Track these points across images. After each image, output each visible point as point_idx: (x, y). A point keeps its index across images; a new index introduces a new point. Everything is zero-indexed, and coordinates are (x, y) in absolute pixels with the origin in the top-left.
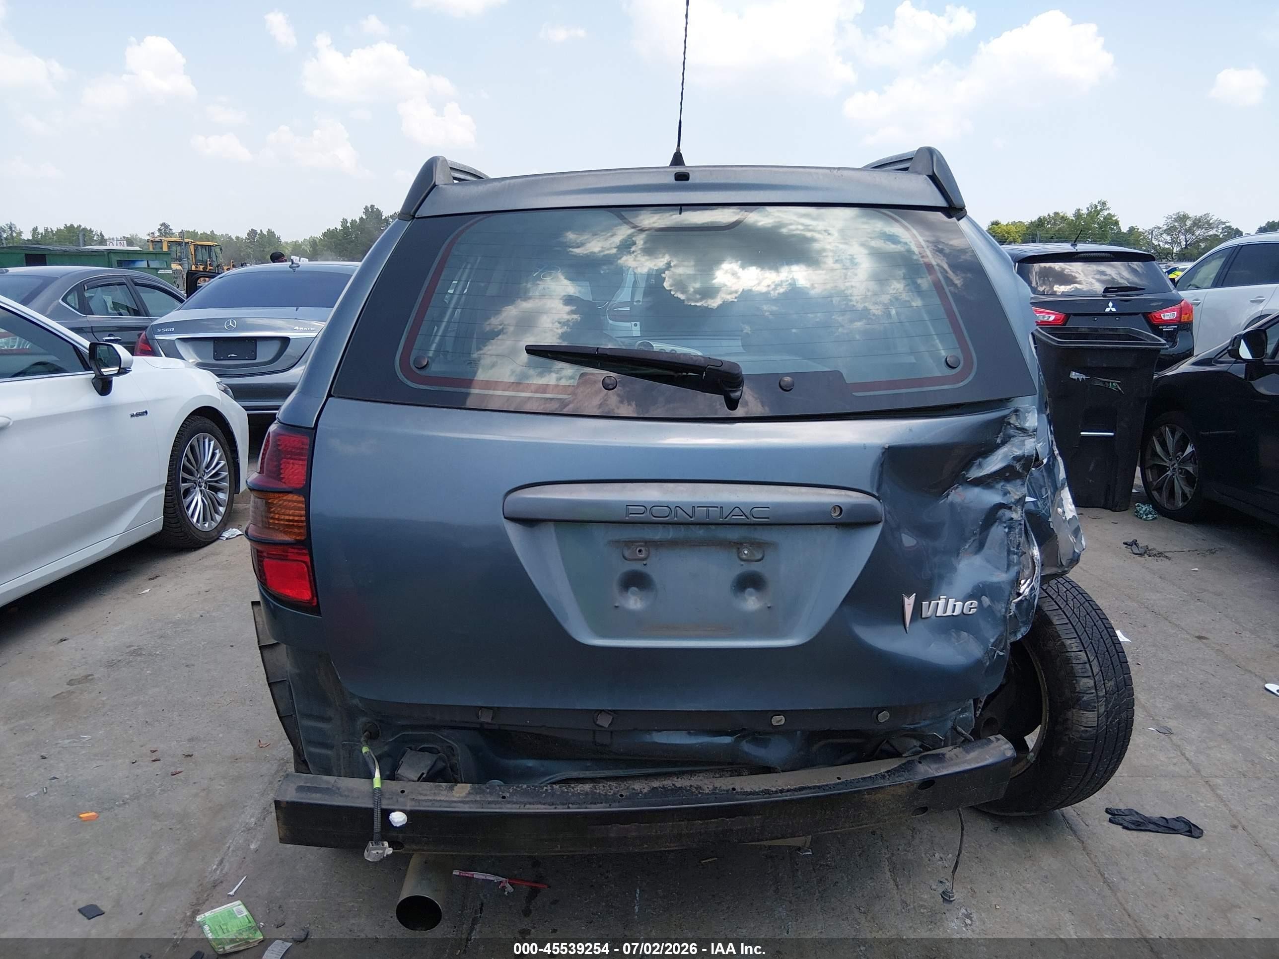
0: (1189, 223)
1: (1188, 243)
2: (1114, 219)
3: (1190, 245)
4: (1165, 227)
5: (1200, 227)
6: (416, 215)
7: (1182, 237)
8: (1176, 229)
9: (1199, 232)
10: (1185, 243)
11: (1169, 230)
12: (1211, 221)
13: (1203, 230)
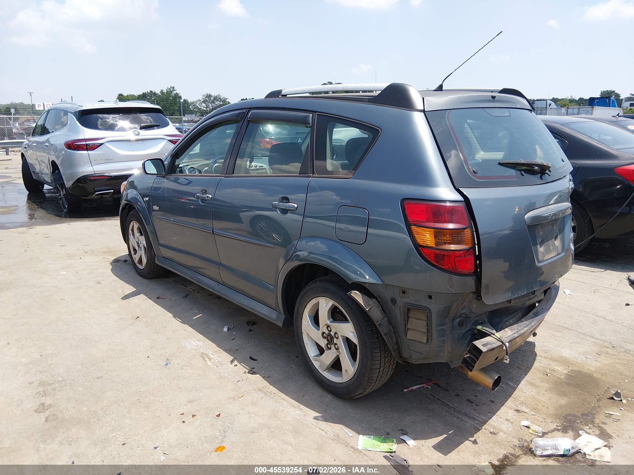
0: (212, 98)
2: (179, 95)
3: (214, 108)
4: (202, 100)
5: (217, 101)
6: (425, 110)
7: (210, 105)
8: (207, 101)
9: (217, 103)
10: (212, 108)
11: (204, 102)
12: (221, 98)
13: (219, 102)
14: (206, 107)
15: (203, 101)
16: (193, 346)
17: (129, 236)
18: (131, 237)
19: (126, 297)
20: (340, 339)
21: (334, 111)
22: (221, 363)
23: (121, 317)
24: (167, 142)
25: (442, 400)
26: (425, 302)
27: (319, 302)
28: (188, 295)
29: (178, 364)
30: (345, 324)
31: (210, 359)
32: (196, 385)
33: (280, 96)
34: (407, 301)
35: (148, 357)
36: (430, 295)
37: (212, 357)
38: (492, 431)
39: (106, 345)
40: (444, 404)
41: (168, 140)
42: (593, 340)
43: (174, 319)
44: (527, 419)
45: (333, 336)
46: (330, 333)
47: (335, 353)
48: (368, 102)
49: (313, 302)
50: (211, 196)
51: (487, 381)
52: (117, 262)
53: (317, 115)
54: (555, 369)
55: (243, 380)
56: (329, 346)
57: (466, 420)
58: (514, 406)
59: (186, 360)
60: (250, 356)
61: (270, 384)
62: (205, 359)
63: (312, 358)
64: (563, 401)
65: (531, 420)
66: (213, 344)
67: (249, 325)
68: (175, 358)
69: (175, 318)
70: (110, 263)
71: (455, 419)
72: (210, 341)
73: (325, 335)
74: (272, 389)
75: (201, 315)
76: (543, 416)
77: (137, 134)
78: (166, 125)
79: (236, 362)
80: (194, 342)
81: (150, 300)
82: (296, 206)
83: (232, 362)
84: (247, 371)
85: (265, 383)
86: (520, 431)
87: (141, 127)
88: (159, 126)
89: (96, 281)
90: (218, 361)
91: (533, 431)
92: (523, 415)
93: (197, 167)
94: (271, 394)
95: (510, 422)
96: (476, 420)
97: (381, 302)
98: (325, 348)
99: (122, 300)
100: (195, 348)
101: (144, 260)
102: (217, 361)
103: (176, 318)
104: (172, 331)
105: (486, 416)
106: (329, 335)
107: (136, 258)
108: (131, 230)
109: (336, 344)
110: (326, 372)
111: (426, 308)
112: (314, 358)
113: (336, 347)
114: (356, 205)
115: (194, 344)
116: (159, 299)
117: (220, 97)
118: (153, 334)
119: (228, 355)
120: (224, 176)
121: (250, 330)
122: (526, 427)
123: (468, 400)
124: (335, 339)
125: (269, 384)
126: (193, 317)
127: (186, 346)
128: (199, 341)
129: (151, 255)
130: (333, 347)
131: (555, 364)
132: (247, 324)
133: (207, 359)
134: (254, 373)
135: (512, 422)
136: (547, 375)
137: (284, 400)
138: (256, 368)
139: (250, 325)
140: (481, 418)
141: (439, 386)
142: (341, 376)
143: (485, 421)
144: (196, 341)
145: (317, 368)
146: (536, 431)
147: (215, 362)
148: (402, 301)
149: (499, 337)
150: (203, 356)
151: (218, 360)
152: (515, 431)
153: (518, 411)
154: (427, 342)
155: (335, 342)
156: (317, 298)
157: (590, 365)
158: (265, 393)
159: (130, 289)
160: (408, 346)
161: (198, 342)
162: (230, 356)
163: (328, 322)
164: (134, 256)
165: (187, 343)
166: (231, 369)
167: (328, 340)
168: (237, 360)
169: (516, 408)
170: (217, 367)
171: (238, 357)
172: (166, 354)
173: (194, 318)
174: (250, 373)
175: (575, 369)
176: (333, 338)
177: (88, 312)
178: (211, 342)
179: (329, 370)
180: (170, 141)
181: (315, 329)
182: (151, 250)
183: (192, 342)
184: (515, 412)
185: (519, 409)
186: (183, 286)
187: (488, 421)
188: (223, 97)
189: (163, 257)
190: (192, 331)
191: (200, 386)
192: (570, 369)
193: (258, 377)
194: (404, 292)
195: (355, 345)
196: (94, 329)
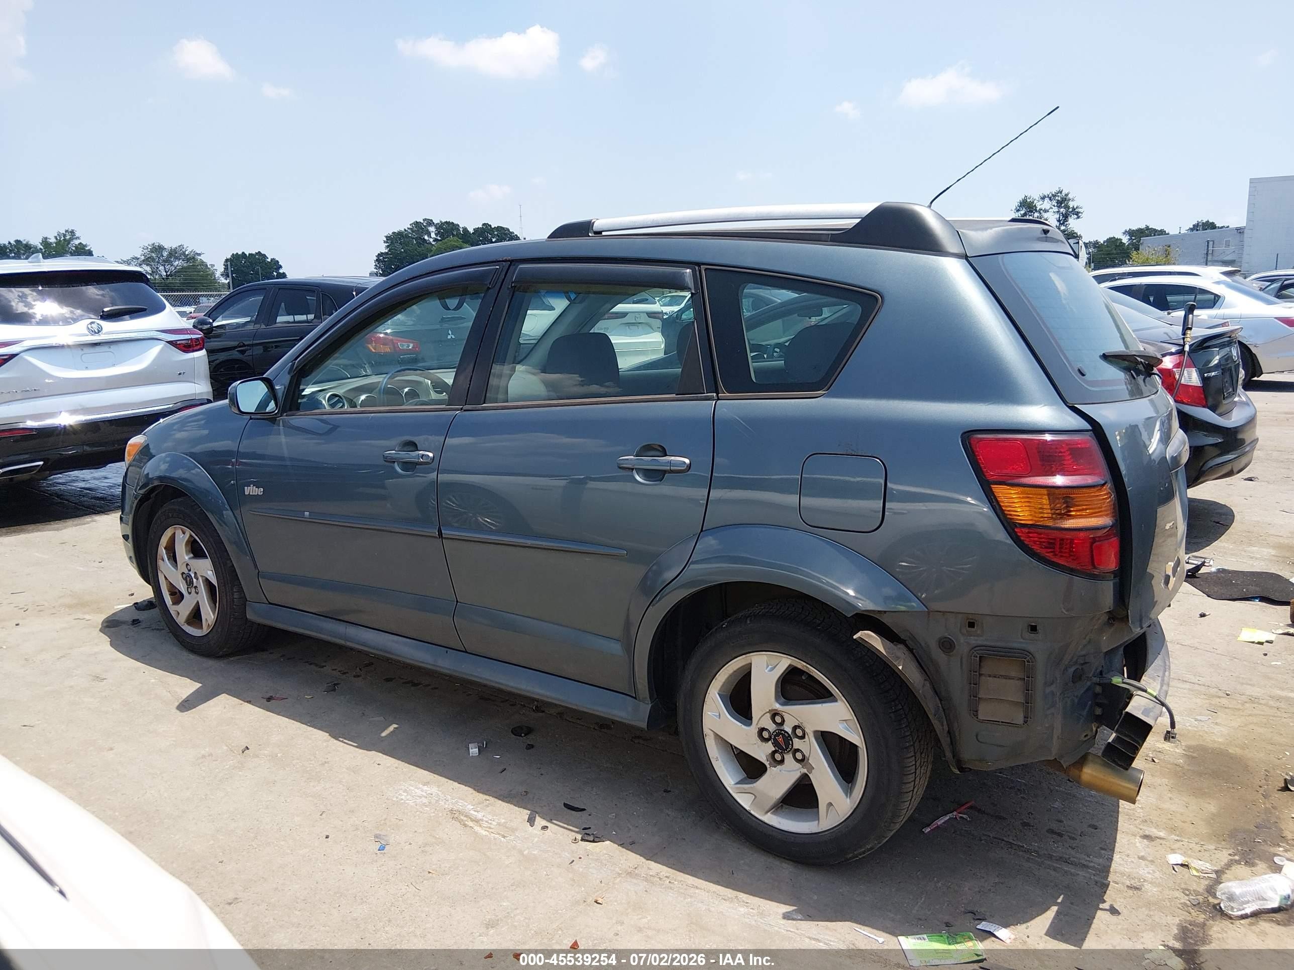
0: (165, 254)
1: (168, 273)
2: (87, 249)
3: (171, 275)
4: (143, 258)
5: (177, 258)
6: (968, 255)
7: (161, 268)
8: (153, 260)
9: (177, 263)
10: (165, 274)
11: (147, 261)
12: (187, 253)
13: (181, 261)
14: (150, 272)
15: (143, 261)
16: (420, 797)
17: (160, 562)
18: (165, 567)
19: (186, 705)
20: (811, 739)
21: (750, 262)
22: (507, 828)
23: (203, 752)
24: (165, 345)
25: (1005, 839)
26: (1019, 640)
27: (751, 664)
28: (335, 684)
29: (410, 844)
30: (824, 705)
31: (477, 821)
32: (479, 885)
33: (590, 234)
34: (980, 643)
35: (327, 837)
36: (1033, 624)
37: (479, 816)
38: (1128, 883)
39: (202, 821)
40: (1013, 846)
41: (168, 342)
42: (1187, 686)
43: (335, 741)
44: (1172, 849)
45: (790, 733)
46: (782, 728)
47: (798, 770)
48: (831, 241)
49: (737, 664)
50: (431, 455)
51: (1124, 787)
52: (117, 627)
53: (706, 269)
54: (1159, 748)
55: (580, 858)
56: (778, 757)
57: (1073, 871)
58: (1135, 829)
59: (421, 831)
60: (564, 804)
61: (645, 858)
62: (466, 823)
63: (731, 788)
64: (1211, 807)
65: (1180, 851)
66: (464, 786)
67: (521, 736)
68: (392, 831)
69: (337, 739)
70: (99, 629)
71: (1052, 873)
72: (452, 782)
73: (765, 735)
74: (656, 868)
75: (395, 726)
76: (1197, 840)
77: (97, 331)
78: (160, 308)
79: (540, 822)
80: (418, 789)
81: (249, 705)
82: (687, 461)
83: (531, 821)
84: (579, 837)
85: (632, 859)
86: (1175, 875)
87: (104, 314)
88: (144, 310)
89: (90, 675)
90: (499, 824)
91: (1197, 870)
92: (1161, 844)
93: (344, 393)
94: (660, 879)
95: (1147, 860)
96: (1087, 867)
97: (914, 651)
98: (767, 764)
99: (182, 711)
100: (425, 800)
101: (209, 615)
102: (494, 823)
103: (340, 739)
104: (347, 769)
105: (1100, 856)
106: (780, 732)
107: (181, 612)
108: (165, 548)
109: (798, 750)
110: (772, 813)
111: (1026, 653)
112: (737, 788)
113: (799, 756)
114: (850, 452)
115: (419, 792)
116: (272, 701)
117: (184, 250)
118: (305, 782)
119: (512, 806)
120: (462, 409)
121: (530, 747)
122: (1182, 865)
123: (1051, 831)
124: (796, 740)
125: (644, 860)
126: (382, 732)
127: (402, 799)
128: (426, 784)
129: (233, 601)
130: (789, 758)
131: (1153, 739)
132: (512, 732)
133: (470, 824)
134: (596, 840)
135: (1152, 861)
136: (1154, 761)
137: (697, 887)
138: (592, 827)
139: (523, 735)
140: (1094, 863)
141: (979, 811)
142: (817, 817)
143: (1104, 866)
144: (421, 786)
145: (748, 808)
146: (1202, 870)
147: (492, 827)
148: (965, 642)
149: (1155, 694)
150: (455, 815)
151: (497, 821)
152: (1167, 876)
153: (1146, 837)
154: (1025, 722)
155: (796, 746)
156: (748, 655)
157: (1212, 733)
158: (646, 880)
159: (187, 687)
160: (977, 736)
161: (425, 788)
162: (517, 808)
163: (777, 706)
164: (172, 609)
165: (401, 792)
166: (539, 838)
167: (776, 744)
168: (539, 816)
169: (1141, 833)
170: (504, 837)
171: (538, 810)
172: (366, 824)
173: (384, 734)
174: (588, 841)
175: (1193, 743)
176: (791, 738)
177: (111, 749)
178: (456, 784)
179: (776, 809)
180: (170, 343)
181: (740, 724)
182: (232, 590)
183: (412, 788)
184: (1145, 840)
185: (1147, 833)
186: (312, 666)
187: (1110, 867)
188: (189, 250)
189: (270, 603)
190: (396, 765)
191: (490, 885)
192: (1183, 744)
193: (607, 846)
194: (971, 625)
195: (854, 747)
196: (150, 787)
